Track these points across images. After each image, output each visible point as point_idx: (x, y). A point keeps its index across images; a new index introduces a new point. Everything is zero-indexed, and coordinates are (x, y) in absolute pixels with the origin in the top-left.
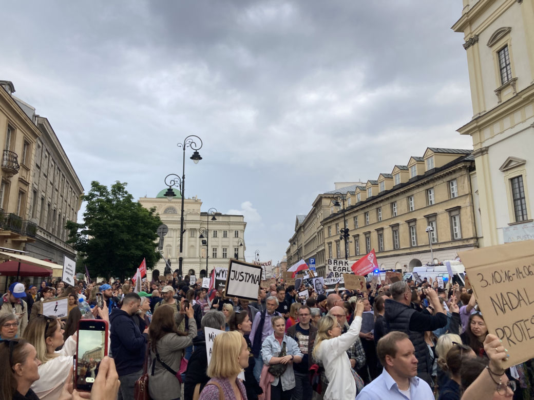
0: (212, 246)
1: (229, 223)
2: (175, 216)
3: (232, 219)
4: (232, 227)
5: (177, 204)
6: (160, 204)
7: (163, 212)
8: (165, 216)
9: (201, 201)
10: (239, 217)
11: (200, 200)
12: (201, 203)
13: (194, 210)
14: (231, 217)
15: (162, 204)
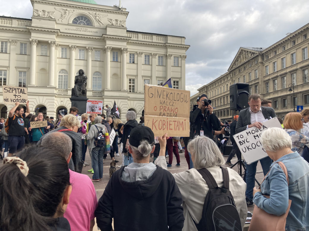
0: (143, 76)
1: (165, 46)
2: (89, 29)
3: (170, 40)
4: (170, 51)
5: (91, 12)
6: (65, 9)
7: (71, 22)
8: (74, 28)
9: (126, 11)
10: (180, 39)
11: (126, 9)
12: (127, 14)
13: (116, 20)
14: (169, 38)
15: (68, 9)
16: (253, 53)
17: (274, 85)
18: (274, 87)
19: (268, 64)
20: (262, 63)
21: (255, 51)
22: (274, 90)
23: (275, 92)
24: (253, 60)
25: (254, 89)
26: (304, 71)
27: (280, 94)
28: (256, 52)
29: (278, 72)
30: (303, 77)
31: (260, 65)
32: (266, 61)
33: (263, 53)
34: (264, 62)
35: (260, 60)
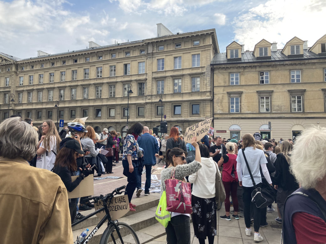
16: (6, 60)
17: (28, 97)
18: (28, 99)
19: (23, 75)
20: (16, 73)
21: (8, 58)
22: (28, 102)
23: (29, 103)
24: (4, 67)
25: (3, 97)
26: (60, 90)
27: (34, 107)
28: (9, 60)
29: (35, 86)
30: (59, 96)
31: (13, 74)
32: (22, 72)
33: (18, 63)
34: (18, 72)
35: (14, 69)
